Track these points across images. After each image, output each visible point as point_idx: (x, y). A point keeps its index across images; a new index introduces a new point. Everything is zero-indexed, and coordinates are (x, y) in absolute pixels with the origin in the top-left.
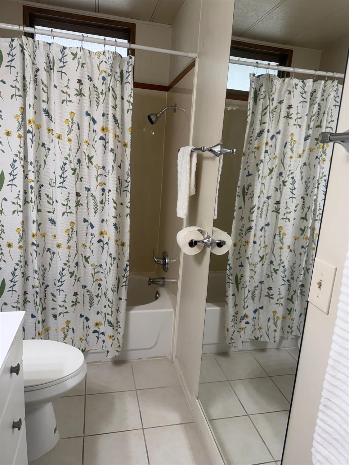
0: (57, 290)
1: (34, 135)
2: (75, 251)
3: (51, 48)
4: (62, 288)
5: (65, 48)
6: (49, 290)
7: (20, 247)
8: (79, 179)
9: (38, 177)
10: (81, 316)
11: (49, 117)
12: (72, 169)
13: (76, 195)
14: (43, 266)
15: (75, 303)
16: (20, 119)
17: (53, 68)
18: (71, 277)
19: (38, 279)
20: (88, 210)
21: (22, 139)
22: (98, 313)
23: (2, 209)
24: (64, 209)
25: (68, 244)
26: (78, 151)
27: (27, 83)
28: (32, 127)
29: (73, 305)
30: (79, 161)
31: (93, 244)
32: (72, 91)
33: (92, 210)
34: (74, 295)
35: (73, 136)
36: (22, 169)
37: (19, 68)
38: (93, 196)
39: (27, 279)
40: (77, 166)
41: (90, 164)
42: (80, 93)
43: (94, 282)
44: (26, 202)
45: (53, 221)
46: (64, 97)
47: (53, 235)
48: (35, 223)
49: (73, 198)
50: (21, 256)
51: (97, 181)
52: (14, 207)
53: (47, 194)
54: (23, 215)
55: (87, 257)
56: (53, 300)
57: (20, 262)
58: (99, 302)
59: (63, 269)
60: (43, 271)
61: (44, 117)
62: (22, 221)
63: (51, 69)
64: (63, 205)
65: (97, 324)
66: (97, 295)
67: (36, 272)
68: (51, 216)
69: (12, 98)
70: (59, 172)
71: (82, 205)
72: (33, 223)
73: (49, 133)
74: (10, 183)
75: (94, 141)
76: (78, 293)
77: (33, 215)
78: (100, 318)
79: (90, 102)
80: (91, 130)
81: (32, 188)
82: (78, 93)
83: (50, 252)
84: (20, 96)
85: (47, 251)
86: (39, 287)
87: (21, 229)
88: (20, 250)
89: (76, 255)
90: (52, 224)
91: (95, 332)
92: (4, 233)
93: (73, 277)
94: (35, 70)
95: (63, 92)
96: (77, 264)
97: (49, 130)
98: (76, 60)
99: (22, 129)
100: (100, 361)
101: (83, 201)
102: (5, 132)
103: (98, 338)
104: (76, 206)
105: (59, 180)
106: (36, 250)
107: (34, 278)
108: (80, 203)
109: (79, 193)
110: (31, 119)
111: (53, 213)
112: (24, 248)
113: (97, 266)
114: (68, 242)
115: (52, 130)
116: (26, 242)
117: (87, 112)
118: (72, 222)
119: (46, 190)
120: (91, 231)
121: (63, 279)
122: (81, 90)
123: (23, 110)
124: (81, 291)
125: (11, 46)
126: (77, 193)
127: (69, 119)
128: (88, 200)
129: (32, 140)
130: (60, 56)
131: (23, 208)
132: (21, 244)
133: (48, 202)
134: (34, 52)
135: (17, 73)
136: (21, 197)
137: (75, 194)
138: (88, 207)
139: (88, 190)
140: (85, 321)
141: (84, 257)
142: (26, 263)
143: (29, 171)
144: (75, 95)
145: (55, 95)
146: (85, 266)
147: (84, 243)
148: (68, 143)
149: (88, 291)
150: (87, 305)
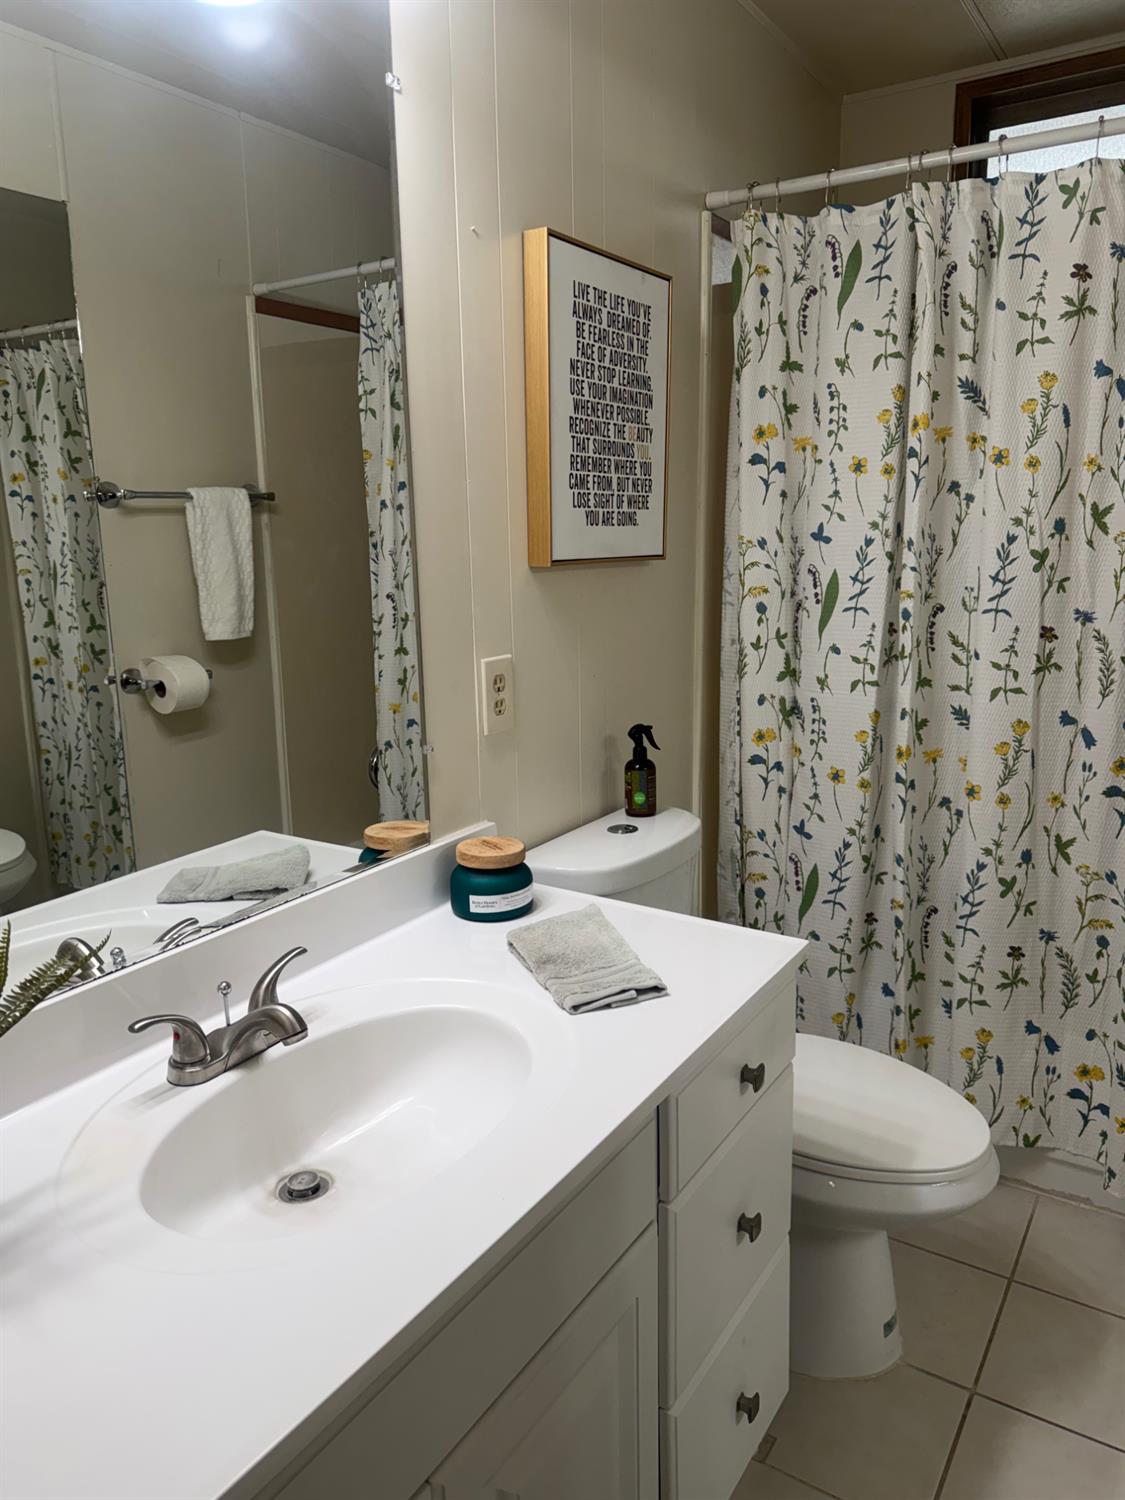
0: (958, 927)
1: (926, 461)
2: (1025, 815)
3: (997, 192)
4: (972, 923)
5: (1040, 178)
6: (939, 924)
7: (863, 785)
8: (1055, 586)
9: (930, 582)
10: (1031, 1028)
11: (975, 402)
12: (1034, 553)
13: (1042, 636)
14: (924, 848)
15: (1012, 981)
16: (893, 421)
17: (999, 248)
18: (1003, 895)
19: (903, 882)
20: (1079, 685)
21: (895, 476)
22: (1091, 1035)
23: (826, 676)
24: (998, 679)
25: (1002, 789)
26: (1058, 493)
27: (919, 314)
28: (920, 440)
29: (1003, 986)
30: (1060, 526)
31: (1087, 798)
32: (1053, 309)
33: (1093, 686)
34: (1009, 955)
35: (1045, 450)
36: (887, 563)
37: (900, 281)
38: (1099, 638)
39: (879, 880)
40: (1052, 545)
41: (1098, 531)
42: (1080, 309)
43: (1082, 928)
44: (891, 656)
45: (962, 716)
46: (1025, 330)
47: (960, 760)
48: (907, 718)
49: (1030, 643)
50: (863, 808)
51: (1118, 588)
52: (856, 673)
53: (955, 633)
54: (879, 693)
55: (1064, 839)
56: (948, 956)
57: (860, 825)
58: (1095, 999)
59: (981, 867)
60: (925, 863)
61: (962, 402)
62: (872, 710)
63: (993, 255)
64: (996, 666)
65: (1084, 1072)
66: (1091, 973)
67: (899, 860)
68: (959, 699)
69: (875, 365)
70: (993, 565)
71: (1058, 667)
72: (903, 718)
73: (973, 449)
74: (852, 604)
76: (1024, 951)
77: (905, 695)
78: (1094, 1054)
79: (1115, 330)
80: (1113, 421)
81: (906, 615)
82: (1072, 309)
83: (949, 809)
84: (897, 355)
85: (941, 805)
86: (907, 907)
87: (871, 733)
88: (862, 793)
89: (1025, 828)
90: (961, 724)
91: (1075, 1094)
92: (825, 741)
93: (1011, 897)
94: (944, 270)
95: (1023, 316)
96: (1027, 857)
97: (974, 441)
98: (1074, 205)
99: (896, 450)
100: (1087, 1201)
101: (1066, 654)
102: (851, 462)
103: (1086, 1119)
104: (1037, 671)
105: (990, 589)
106: (903, 796)
107: (895, 878)
108: (1053, 661)
109: (1052, 629)
110: (918, 417)
111: (968, 692)
112: (876, 789)
113: (1096, 874)
114: (1003, 782)
115: (984, 439)
116: (880, 773)
117: (1100, 363)
118: (1020, 722)
119: (952, 621)
120: (1083, 754)
121: (978, 896)
122: (1083, 298)
123: (903, 393)
124: (1034, 948)
125: (886, 222)
126: (1043, 628)
127: (1037, 396)
128: (1080, 653)
129: (916, 477)
130: (1025, 205)
131: (879, 675)
132: (866, 775)
133: (955, 658)
134: (945, 219)
135: (896, 292)
136: (877, 643)
137: (1037, 631)
138: (1078, 674)
139: (1086, 618)
140: (1044, 1048)
141: (1053, 838)
142: (877, 832)
143: (904, 566)
144: (1062, 316)
145: (1000, 329)
146: (1054, 870)
147: (1057, 793)
148: (1029, 472)
149: (1060, 954)
150: (1055, 997)
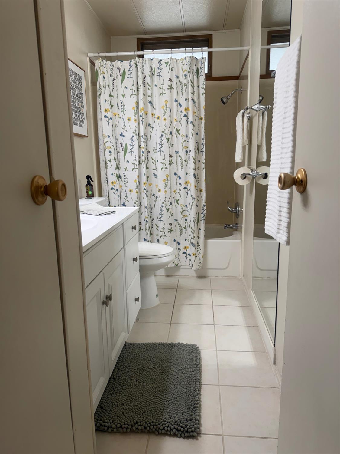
0: (159, 220)
1: (144, 118)
2: (170, 195)
3: (153, 62)
4: (162, 219)
5: (161, 60)
6: (155, 222)
7: (137, 192)
8: (171, 146)
9: (146, 146)
10: (175, 240)
11: (152, 106)
12: (167, 138)
13: (170, 156)
14: (150, 205)
15: (170, 230)
16: (136, 109)
17: (154, 74)
18: (167, 212)
19: (147, 212)
20: (177, 167)
21: (137, 122)
22: (186, 240)
23: (127, 168)
24: (162, 166)
25: (165, 189)
26: (170, 126)
27: (139, 86)
28: (142, 113)
29: (169, 232)
30: (171, 133)
31: (181, 190)
32: (166, 87)
33: (180, 167)
34: (169, 225)
35: (167, 116)
36: (137, 141)
37: (134, 78)
38: (180, 157)
39: (141, 215)
40: (170, 137)
41: (178, 134)
42: (171, 88)
43: (182, 217)
44: (140, 164)
45: (156, 176)
46: (161, 91)
47: (156, 185)
48: (145, 175)
49: (168, 158)
50: (137, 198)
51: (183, 146)
52: (133, 166)
53: (152, 157)
54: (138, 171)
55: (177, 200)
56: (157, 229)
57: (137, 201)
58: (186, 232)
59: (162, 206)
60: (151, 209)
61: (149, 106)
62: (137, 175)
63: (153, 75)
64: (162, 163)
65: (185, 248)
66: (184, 227)
67: (146, 207)
68: (154, 172)
69: (131, 97)
70: (159, 141)
71: (173, 163)
72: (144, 175)
73: (152, 116)
74: (131, 151)
75: (180, 118)
76: (172, 224)
77: (144, 170)
78: (187, 244)
79: (177, 92)
80: (179, 111)
81: (143, 152)
82: (169, 87)
83: (154, 196)
84: (135, 95)
85: (153, 195)
86: (148, 218)
87: (137, 180)
88: (137, 194)
89: (170, 197)
90: (155, 177)
91: (184, 253)
92: (128, 183)
93: (169, 212)
94: (143, 77)
95: (160, 88)
96: (171, 203)
97: (153, 115)
98: (168, 66)
99: (137, 116)
100: (188, 275)
101: (174, 161)
102: (127, 118)
103: (186, 258)
104: (169, 164)
105: (159, 146)
106: (146, 193)
107: (145, 212)
108: (172, 162)
109: (171, 155)
110: (141, 108)
111: (156, 170)
112: (139, 192)
113: (184, 206)
114: (165, 188)
115: (154, 114)
116: (140, 189)
117: (175, 99)
118: (167, 175)
119: (151, 155)
120: (179, 181)
121: (162, 213)
122: (171, 85)
123: (137, 103)
124: (174, 223)
125: (130, 65)
126: (170, 155)
127: (164, 105)
128: (177, 160)
129: (142, 121)
130: (159, 65)
131: (138, 167)
132: (137, 190)
133: (153, 163)
134: (143, 66)
135: (134, 81)
136: (137, 159)
137: (169, 156)
138: (177, 164)
139: (177, 153)
140: (177, 244)
141: (175, 199)
142: (140, 203)
143: (141, 141)
144: (168, 89)
145: (156, 91)
146: (176, 206)
147: (175, 190)
148: (164, 121)
149: (179, 224)
150: (178, 233)
